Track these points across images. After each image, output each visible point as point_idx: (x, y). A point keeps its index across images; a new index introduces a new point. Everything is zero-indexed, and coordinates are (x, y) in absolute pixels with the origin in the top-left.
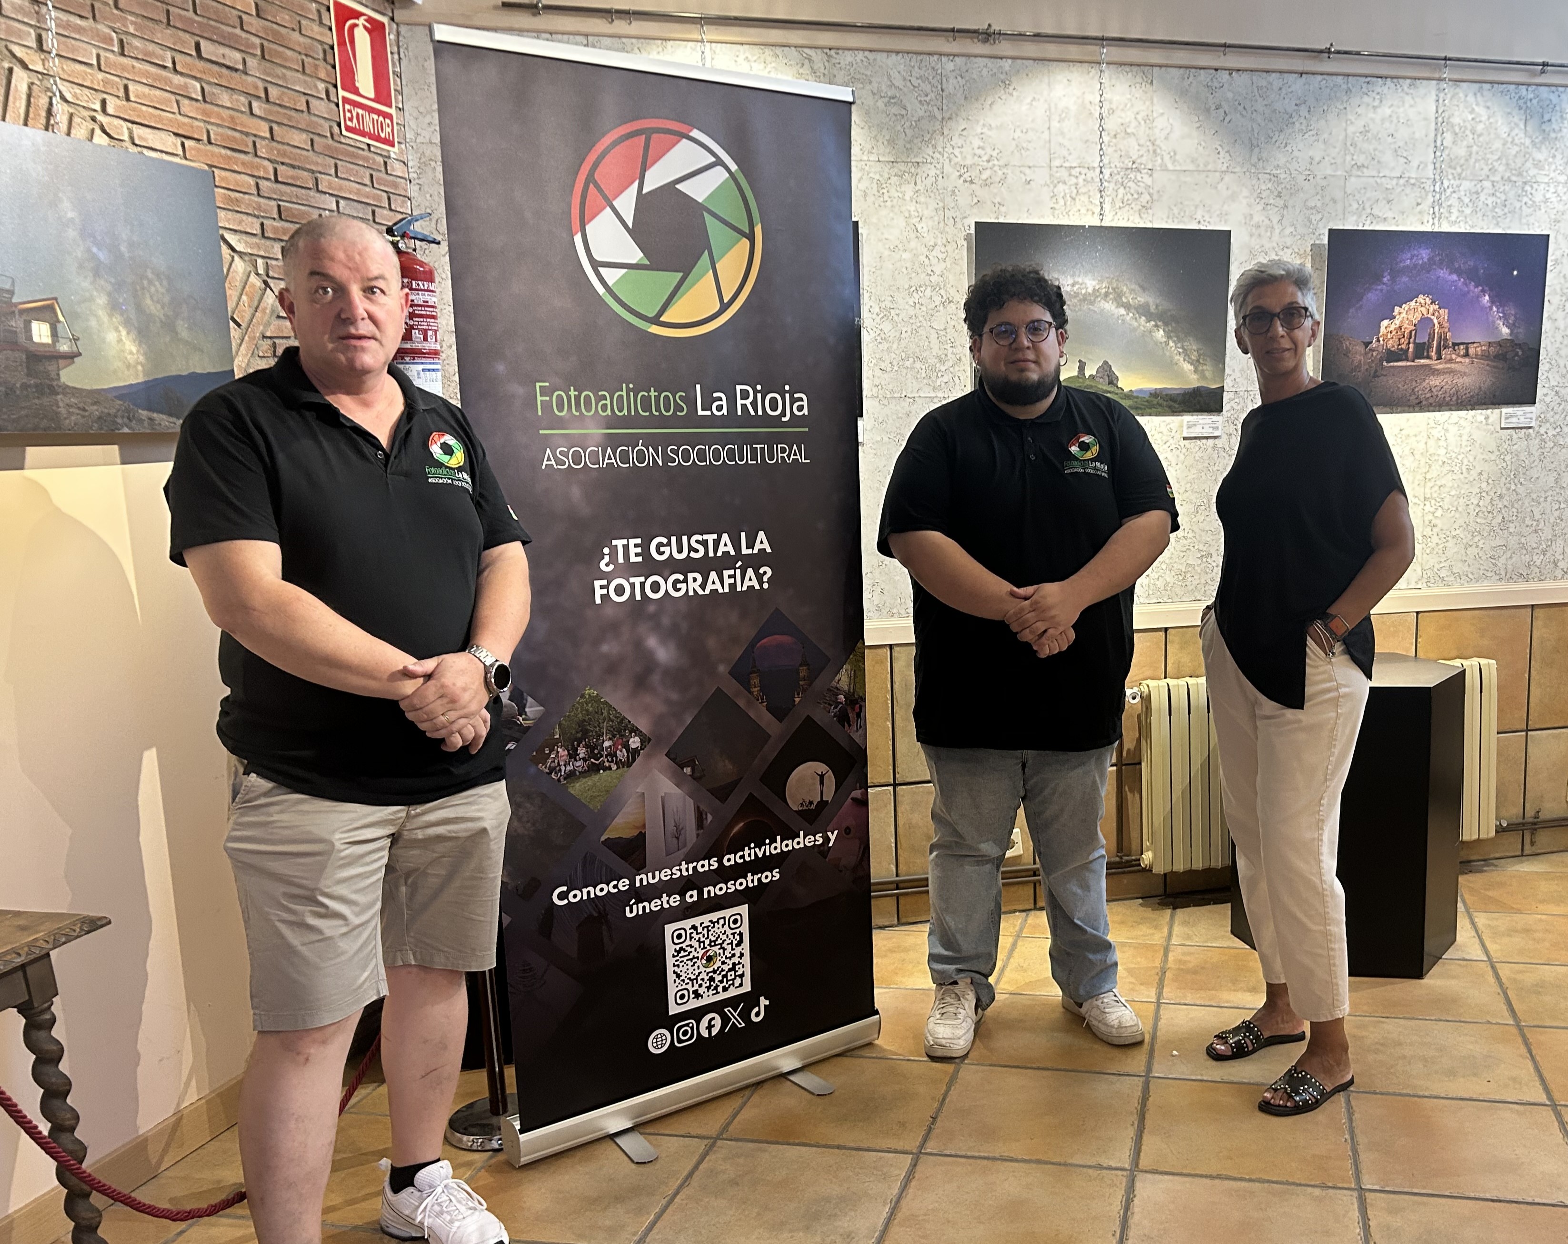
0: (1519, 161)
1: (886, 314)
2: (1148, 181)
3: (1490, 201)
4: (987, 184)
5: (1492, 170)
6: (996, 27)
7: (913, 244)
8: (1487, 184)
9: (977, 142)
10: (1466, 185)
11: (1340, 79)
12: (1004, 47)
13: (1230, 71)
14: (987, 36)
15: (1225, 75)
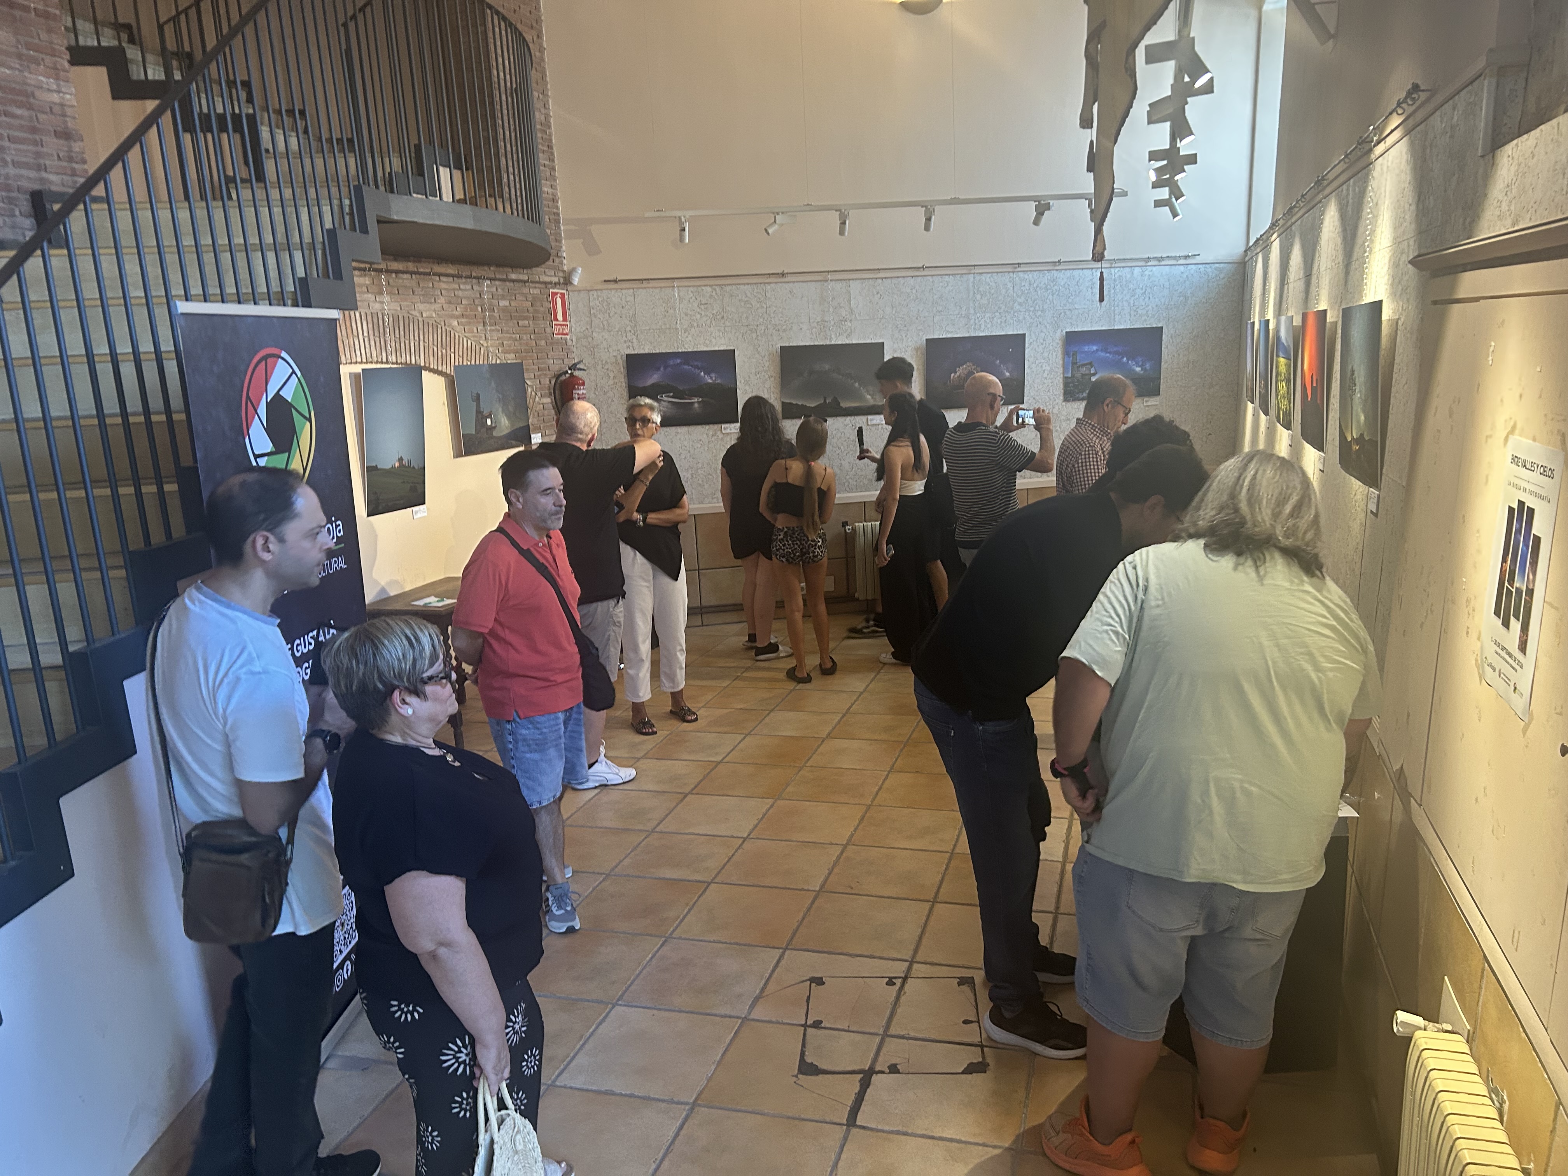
0: (1011, 303)
1: (747, 383)
2: (849, 324)
3: (999, 321)
4: (785, 331)
5: (1000, 308)
6: (786, 271)
7: (757, 356)
8: (997, 314)
9: (780, 315)
10: (987, 315)
11: (929, 278)
12: (789, 278)
13: (882, 279)
14: (783, 275)
15: (880, 281)
